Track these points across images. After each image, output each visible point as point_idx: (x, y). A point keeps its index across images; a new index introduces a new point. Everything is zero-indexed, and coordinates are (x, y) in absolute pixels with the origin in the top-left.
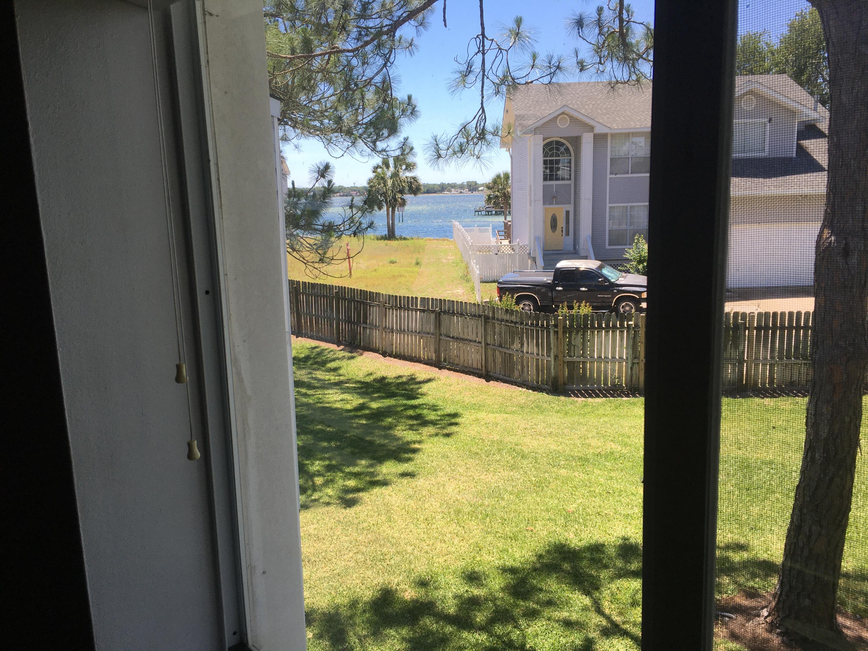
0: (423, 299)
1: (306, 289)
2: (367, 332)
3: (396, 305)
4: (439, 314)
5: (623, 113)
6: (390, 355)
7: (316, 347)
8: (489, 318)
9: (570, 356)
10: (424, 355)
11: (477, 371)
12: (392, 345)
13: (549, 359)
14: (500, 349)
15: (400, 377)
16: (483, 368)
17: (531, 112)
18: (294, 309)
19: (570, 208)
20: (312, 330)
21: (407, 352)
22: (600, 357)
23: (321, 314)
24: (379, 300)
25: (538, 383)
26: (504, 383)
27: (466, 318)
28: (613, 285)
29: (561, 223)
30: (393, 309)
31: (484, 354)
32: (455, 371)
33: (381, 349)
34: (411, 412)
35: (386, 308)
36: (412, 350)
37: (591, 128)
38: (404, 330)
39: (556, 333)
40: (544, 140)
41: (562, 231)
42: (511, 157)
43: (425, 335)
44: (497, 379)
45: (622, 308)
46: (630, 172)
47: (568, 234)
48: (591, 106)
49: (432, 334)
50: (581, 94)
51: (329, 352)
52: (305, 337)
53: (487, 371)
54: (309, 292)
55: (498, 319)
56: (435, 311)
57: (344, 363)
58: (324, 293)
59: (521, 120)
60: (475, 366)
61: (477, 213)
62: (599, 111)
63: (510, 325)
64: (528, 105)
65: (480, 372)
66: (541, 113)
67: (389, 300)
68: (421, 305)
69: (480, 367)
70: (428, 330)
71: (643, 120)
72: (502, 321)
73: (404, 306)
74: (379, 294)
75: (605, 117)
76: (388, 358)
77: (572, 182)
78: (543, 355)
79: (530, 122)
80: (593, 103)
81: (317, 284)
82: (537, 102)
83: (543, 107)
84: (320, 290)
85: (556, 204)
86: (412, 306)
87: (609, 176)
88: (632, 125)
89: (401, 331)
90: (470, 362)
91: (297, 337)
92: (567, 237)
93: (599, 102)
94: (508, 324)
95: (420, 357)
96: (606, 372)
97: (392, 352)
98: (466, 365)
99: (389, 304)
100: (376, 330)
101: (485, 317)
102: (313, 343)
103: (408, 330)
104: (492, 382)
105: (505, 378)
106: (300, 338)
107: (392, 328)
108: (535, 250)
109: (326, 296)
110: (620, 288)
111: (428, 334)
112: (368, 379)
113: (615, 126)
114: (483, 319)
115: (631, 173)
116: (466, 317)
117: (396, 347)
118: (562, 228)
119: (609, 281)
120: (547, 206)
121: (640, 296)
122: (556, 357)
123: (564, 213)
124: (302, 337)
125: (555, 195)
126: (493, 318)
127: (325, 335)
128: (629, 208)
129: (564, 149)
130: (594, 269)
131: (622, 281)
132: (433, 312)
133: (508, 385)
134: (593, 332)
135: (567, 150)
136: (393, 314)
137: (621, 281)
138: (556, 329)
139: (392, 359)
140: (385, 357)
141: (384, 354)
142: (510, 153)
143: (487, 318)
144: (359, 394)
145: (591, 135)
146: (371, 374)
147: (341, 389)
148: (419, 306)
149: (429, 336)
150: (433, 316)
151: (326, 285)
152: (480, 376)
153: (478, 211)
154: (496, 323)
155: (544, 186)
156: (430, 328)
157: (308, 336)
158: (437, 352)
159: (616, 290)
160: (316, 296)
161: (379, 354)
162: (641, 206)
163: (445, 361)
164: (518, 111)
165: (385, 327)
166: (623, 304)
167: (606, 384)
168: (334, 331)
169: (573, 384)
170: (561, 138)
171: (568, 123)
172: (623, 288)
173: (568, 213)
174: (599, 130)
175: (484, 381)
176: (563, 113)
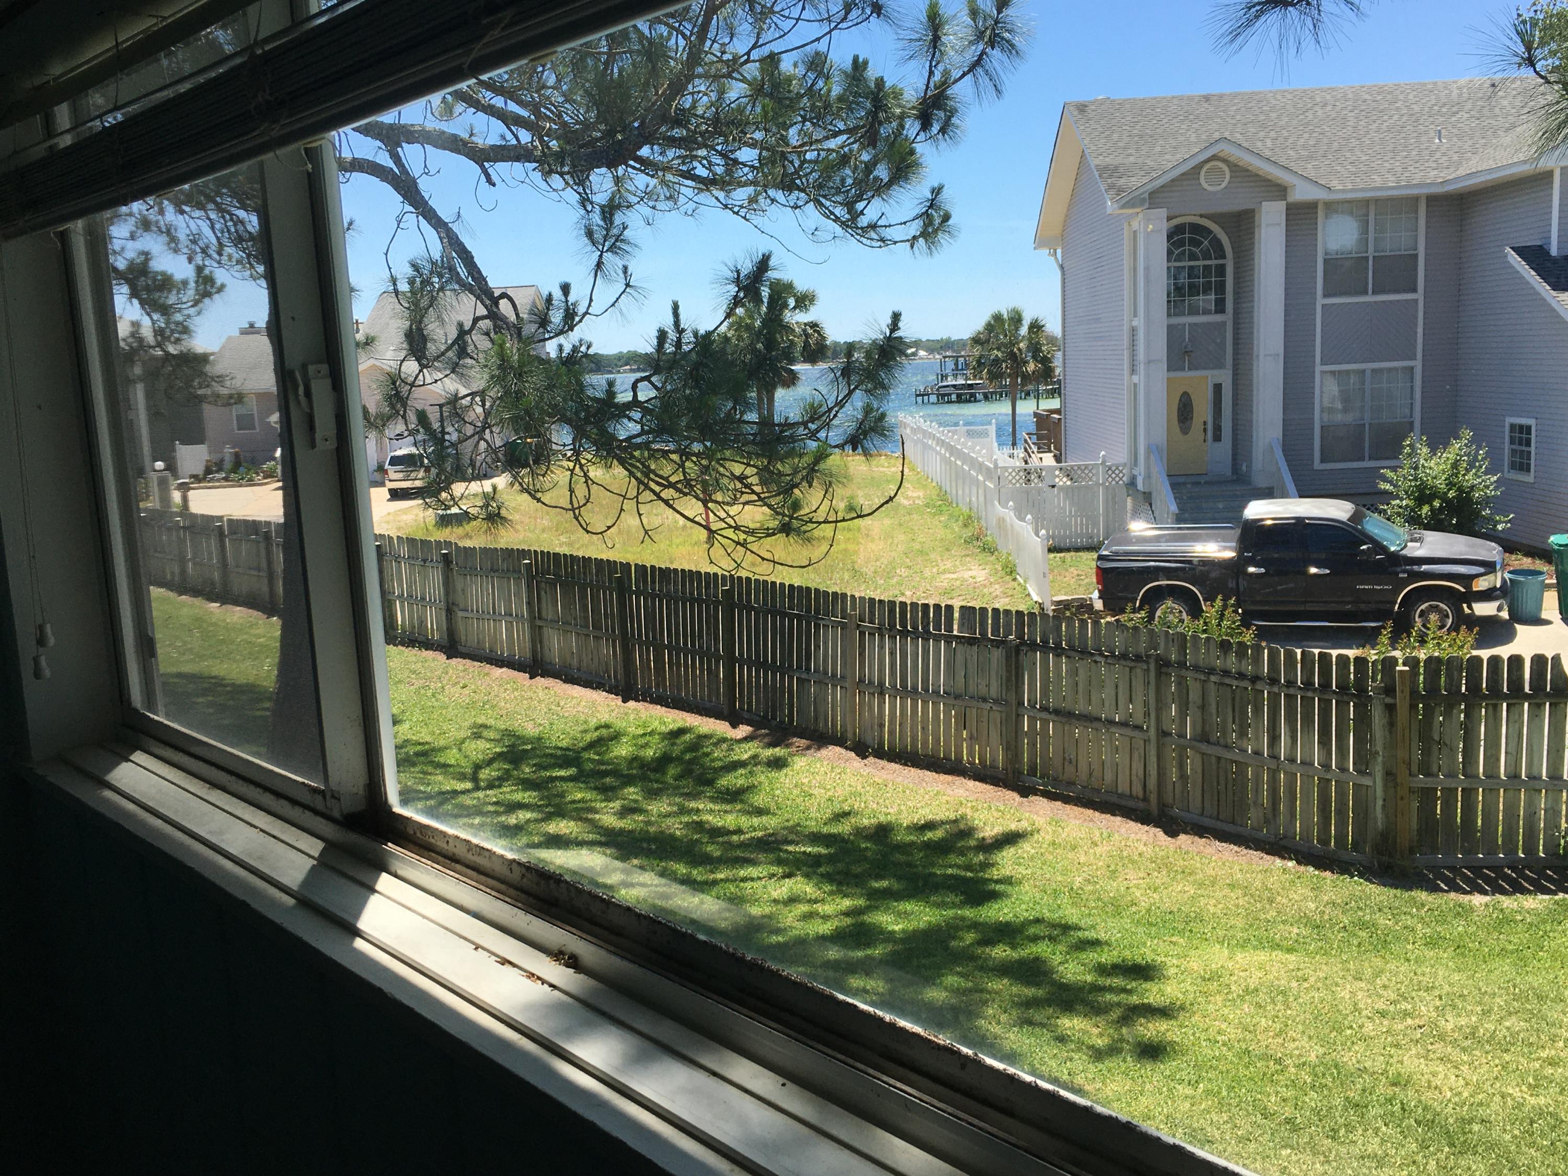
0: (967, 611)
1: (645, 582)
2: (809, 690)
3: (892, 626)
4: (1017, 649)
5: (1348, 155)
6: (880, 754)
7: (681, 731)
8: (1168, 664)
9: (1427, 775)
10: (971, 753)
11: (1131, 804)
12: (882, 726)
13: (1366, 781)
14: (1204, 747)
15: (930, 826)
16: (1153, 798)
17: (1132, 159)
18: (614, 631)
19: (1225, 377)
20: (660, 681)
21: (925, 743)
22: (1514, 776)
23: (685, 643)
24: (844, 610)
25: (1325, 841)
26: (1221, 841)
27: (1096, 662)
28: (1397, 559)
29: (1203, 411)
30: (882, 636)
31: (1153, 759)
32: (1066, 800)
33: (850, 735)
34: (1000, 952)
35: (862, 634)
36: (937, 740)
37: (1279, 190)
38: (915, 688)
39: (1390, 709)
40: (1169, 219)
41: (1205, 430)
42: (1062, 267)
43: (974, 703)
44: (1200, 831)
45: (1420, 616)
46: (1370, 291)
47: (1217, 438)
48: (1269, 143)
49: (996, 701)
50: (1238, 117)
51: (715, 745)
52: (644, 700)
53: (1163, 805)
54: (653, 589)
55: (1196, 668)
56: (1003, 642)
57: (763, 777)
58: (692, 593)
59: (1111, 176)
60: (1123, 787)
61: (920, 399)
62: (1291, 153)
63: (1235, 683)
64: (1121, 144)
65: (1141, 805)
66: (1155, 161)
67: (872, 613)
68: (961, 626)
69: (1138, 790)
70: (983, 690)
71: (1400, 169)
72: (1209, 674)
73: (915, 627)
74: (844, 595)
75: (1309, 166)
76: (871, 759)
77: (1227, 318)
78: (1343, 769)
79: (1136, 182)
80: (1273, 134)
81: (676, 570)
82: (1141, 137)
83: (1158, 149)
84: (684, 585)
85: (1189, 369)
86: (938, 627)
87: (1320, 301)
88: (1378, 181)
89: (906, 692)
90: (1109, 777)
91: (624, 701)
92: (1217, 445)
93: (1286, 134)
94: (1227, 681)
95: (959, 759)
96: (1531, 816)
97: (881, 744)
98: (1095, 784)
99: (872, 622)
100: (834, 686)
101: (1157, 661)
102: (674, 719)
103: (926, 690)
104: (1182, 837)
105: (1220, 825)
106: (632, 704)
107: (881, 684)
108: (1148, 477)
109: (700, 601)
110: (1416, 568)
111: (984, 700)
112: (844, 828)
113: (1336, 184)
114: (1152, 666)
115: (1374, 293)
116: (1098, 659)
117: (892, 732)
118: (1205, 423)
119: (1384, 549)
120: (1173, 374)
121: (1468, 586)
122: (1389, 774)
123: (1210, 389)
124: (637, 700)
125: (1189, 348)
126: (1182, 664)
127: (695, 695)
128: (1368, 373)
129: (1210, 242)
130: (1345, 520)
131: (1418, 549)
132: (997, 644)
133: (1236, 848)
134: (1496, 708)
135: (1217, 245)
136: (882, 647)
137: (1416, 550)
138: (1389, 700)
139: (883, 763)
140: (864, 757)
141: (861, 750)
142: (1056, 258)
143: (1163, 664)
144: (829, 878)
145: (1281, 206)
146: (846, 814)
147: (780, 862)
148: (955, 627)
149: (987, 706)
150: (997, 655)
151: (699, 573)
152: (1143, 818)
153: (923, 395)
154: (1190, 675)
155: (1170, 328)
156: (988, 686)
157: (651, 696)
158: (1013, 749)
159: (1404, 572)
160: (672, 599)
161: (847, 748)
162: (1396, 369)
163: (1033, 771)
164: (1101, 158)
165: (861, 680)
166: (1423, 607)
167: (1530, 848)
168: (718, 689)
169: (1435, 850)
170: (1201, 216)
171: (1227, 181)
172: (1424, 568)
173: (1218, 388)
174: (1301, 193)
175: (1159, 833)
176: (1214, 158)
